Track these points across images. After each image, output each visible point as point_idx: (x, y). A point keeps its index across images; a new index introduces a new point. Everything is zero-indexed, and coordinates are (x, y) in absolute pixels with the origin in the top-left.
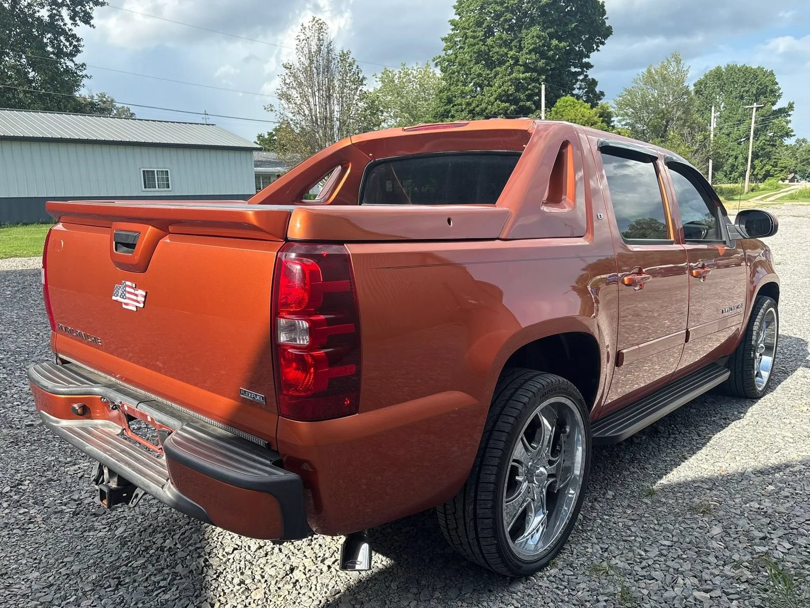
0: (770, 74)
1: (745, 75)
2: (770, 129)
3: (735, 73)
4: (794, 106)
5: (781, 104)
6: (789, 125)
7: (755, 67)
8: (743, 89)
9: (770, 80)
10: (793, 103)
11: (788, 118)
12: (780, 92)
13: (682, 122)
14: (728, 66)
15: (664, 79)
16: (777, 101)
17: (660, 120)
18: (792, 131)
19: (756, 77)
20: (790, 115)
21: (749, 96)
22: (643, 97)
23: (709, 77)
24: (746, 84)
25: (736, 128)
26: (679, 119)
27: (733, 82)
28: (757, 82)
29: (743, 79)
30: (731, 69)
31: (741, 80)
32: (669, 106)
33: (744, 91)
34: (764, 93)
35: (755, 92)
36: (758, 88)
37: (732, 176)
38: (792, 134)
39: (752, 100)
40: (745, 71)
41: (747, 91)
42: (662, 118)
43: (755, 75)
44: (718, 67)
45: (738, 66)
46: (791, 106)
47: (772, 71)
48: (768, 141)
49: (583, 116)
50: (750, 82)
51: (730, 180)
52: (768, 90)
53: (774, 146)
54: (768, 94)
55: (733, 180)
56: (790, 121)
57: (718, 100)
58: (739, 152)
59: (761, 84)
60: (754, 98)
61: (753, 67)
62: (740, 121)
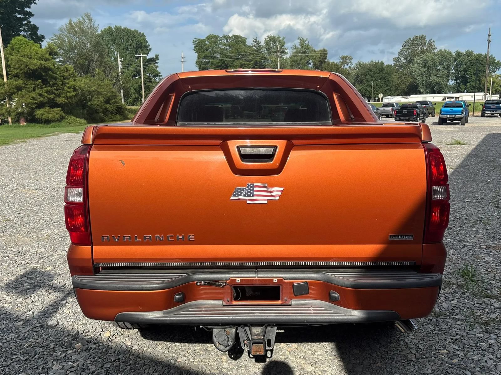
0: (143, 35)
1: (128, 34)
2: (147, 71)
3: (121, 32)
4: (159, 57)
5: (151, 55)
6: (158, 69)
7: (133, 29)
8: (127, 44)
9: (143, 39)
10: (158, 55)
11: (156, 65)
12: (150, 47)
13: (99, 63)
14: (116, 27)
15: (82, 31)
16: (148, 53)
17: (84, 60)
18: (160, 73)
19: (134, 37)
20: (157, 63)
21: (132, 49)
22: (70, 42)
23: (104, 33)
24: (129, 40)
25: (127, 69)
26: (97, 61)
27: (121, 38)
28: (136, 40)
29: (127, 37)
30: (118, 29)
31: (126, 38)
32: (89, 51)
33: (128, 45)
34: (141, 47)
35: (135, 46)
36: (136, 44)
37: (129, 101)
38: (160, 75)
39: (134, 51)
40: (127, 32)
41: (130, 45)
42: (86, 59)
43: (133, 35)
44: (109, 27)
45: (122, 27)
46: (157, 57)
47: (143, 33)
48: (147, 79)
49: (37, 53)
50: (131, 39)
51: (128, 103)
52: (143, 46)
53: (151, 82)
54: (143, 48)
55: (130, 103)
56: (158, 67)
57: (112, 49)
58: (130, 85)
59: (138, 41)
60: (135, 50)
61: (132, 30)
62: (128, 64)
